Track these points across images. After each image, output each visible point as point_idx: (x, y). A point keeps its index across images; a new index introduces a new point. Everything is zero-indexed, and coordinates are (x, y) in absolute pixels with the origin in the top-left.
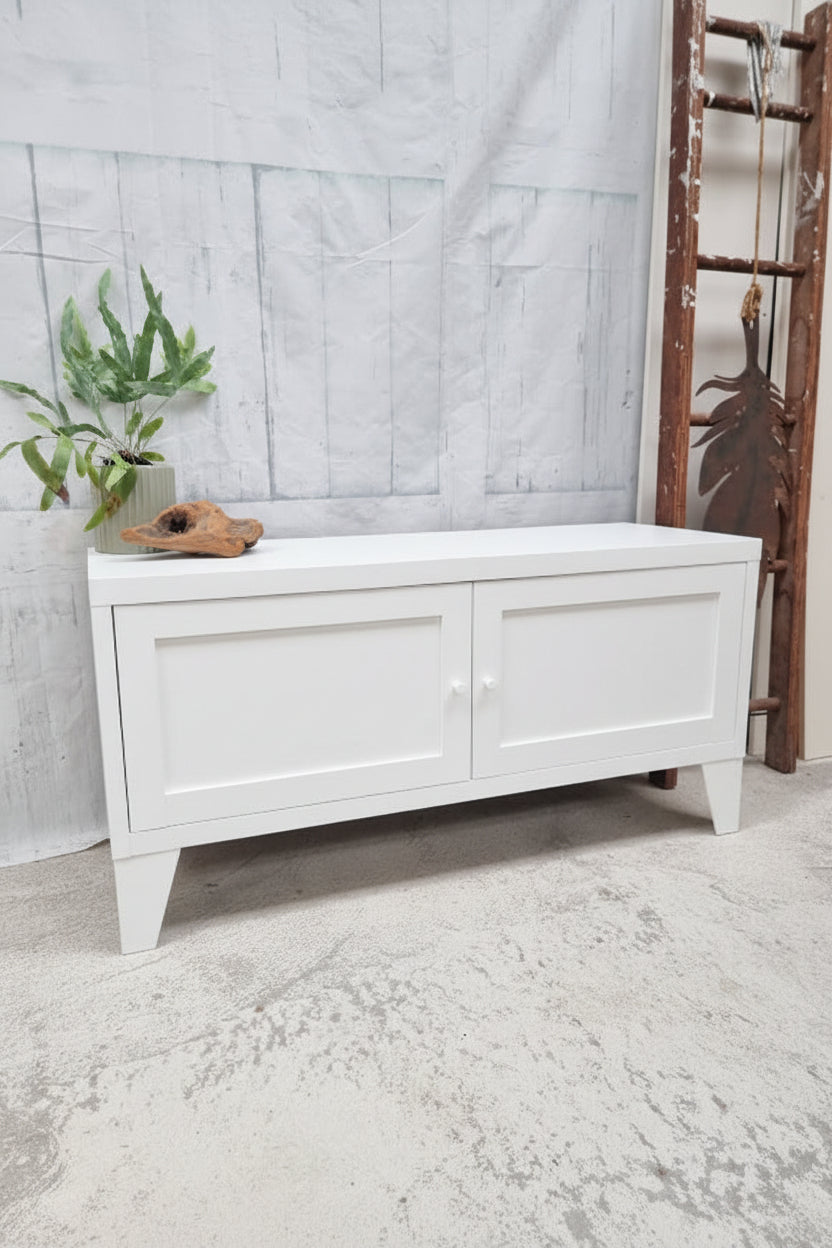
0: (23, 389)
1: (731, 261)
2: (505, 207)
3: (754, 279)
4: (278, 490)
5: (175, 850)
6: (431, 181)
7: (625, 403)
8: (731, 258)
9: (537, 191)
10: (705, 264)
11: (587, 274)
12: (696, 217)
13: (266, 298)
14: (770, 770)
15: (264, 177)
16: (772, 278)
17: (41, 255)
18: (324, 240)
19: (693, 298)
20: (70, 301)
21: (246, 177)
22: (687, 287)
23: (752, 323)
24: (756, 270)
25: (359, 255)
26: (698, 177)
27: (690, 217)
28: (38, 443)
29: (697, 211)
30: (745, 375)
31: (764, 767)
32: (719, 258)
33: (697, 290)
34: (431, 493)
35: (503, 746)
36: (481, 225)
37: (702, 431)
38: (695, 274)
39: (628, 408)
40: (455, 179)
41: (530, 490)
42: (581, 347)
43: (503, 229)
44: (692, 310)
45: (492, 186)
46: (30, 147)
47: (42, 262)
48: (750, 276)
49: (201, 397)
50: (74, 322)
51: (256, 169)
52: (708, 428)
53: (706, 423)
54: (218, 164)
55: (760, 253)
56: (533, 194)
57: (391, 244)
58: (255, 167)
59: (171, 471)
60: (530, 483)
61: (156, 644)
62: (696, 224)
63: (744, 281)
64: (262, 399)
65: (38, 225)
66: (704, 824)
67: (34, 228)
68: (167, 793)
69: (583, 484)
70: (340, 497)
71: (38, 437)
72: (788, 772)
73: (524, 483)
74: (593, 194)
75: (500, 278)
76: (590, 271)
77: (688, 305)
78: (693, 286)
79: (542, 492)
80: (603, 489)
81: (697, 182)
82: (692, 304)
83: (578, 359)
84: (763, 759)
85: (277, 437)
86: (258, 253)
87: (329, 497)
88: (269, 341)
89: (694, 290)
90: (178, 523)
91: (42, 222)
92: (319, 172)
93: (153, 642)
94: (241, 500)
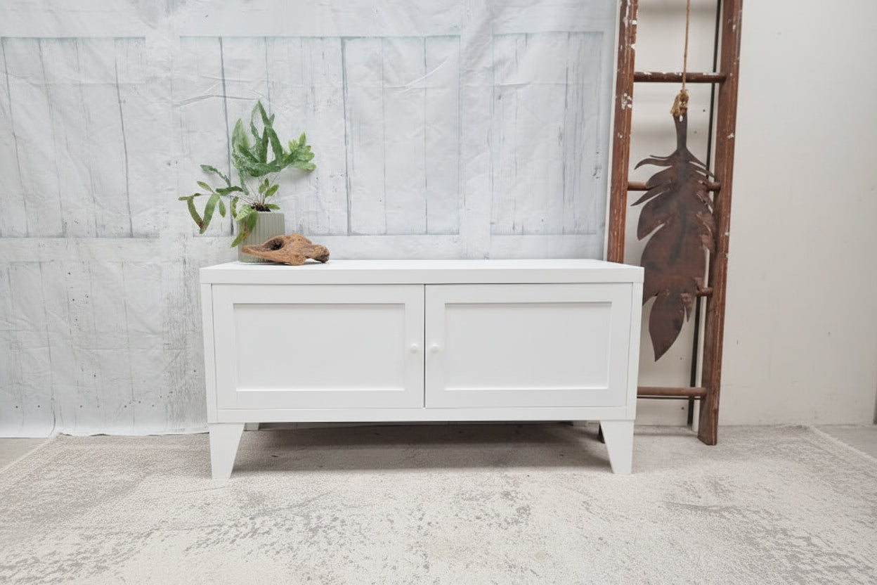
0: (211, 169)
1: (665, 75)
2: (504, 48)
3: (683, 86)
4: (353, 229)
5: (242, 423)
6: (452, 37)
7: (595, 174)
8: (664, 73)
9: (527, 35)
10: (641, 78)
11: (565, 87)
12: (633, 46)
13: (348, 115)
14: (700, 442)
15: (348, 44)
16: (710, 85)
17: (225, 97)
18: (384, 78)
19: (630, 102)
20: (240, 120)
21: (338, 44)
22: (625, 95)
23: (681, 118)
24: (684, 80)
25: (407, 86)
26: (635, 19)
27: (628, 47)
28: (196, 198)
29: (633, 42)
30: (676, 153)
31: (697, 440)
32: (653, 74)
33: (634, 96)
34: (452, 233)
35: (447, 389)
36: (486, 62)
37: (640, 194)
38: (633, 85)
39: (597, 178)
40: (467, 34)
41: (523, 234)
42: (561, 136)
43: (501, 62)
44: (630, 110)
45: (495, 36)
46: (220, 39)
47: (225, 100)
48: (681, 84)
49: (308, 172)
50: (240, 131)
51: (343, 40)
52: (645, 192)
53: (643, 189)
54: (322, 38)
55: (687, 68)
56: (524, 38)
57: (426, 78)
58: (343, 39)
59: (282, 216)
60: (523, 228)
61: (234, 307)
62: (633, 51)
63: (676, 88)
64: (344, 173)
65: (224, 80)
66: (604, 464)
67: (221, 82)
68: (238, 390)
69: (563, 229)
70: (391, 235)
71: (197, 195)
72: (711, 444)
73: (519, 229)
74: (569, 34)
75: (499, 94)
76: (567, 85)
77: (626, 107)
78: (631, 94)
79: (531, 234)
80: (578, 233)
81: (634, 22)
82: (629, 106)
83: (559, 144)
84: (697, 434)
85: (352, 197)
86: (344, 88)
87: (385, 234)
88: (349, 139)
89: (632, 97)
90: (277, 245)
91: (225, 78)
92: (382, 38)
93: (232, 306)
94: (329, 234)
